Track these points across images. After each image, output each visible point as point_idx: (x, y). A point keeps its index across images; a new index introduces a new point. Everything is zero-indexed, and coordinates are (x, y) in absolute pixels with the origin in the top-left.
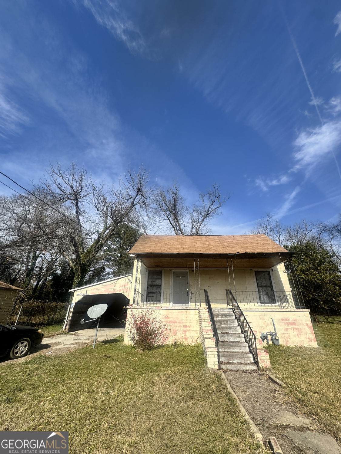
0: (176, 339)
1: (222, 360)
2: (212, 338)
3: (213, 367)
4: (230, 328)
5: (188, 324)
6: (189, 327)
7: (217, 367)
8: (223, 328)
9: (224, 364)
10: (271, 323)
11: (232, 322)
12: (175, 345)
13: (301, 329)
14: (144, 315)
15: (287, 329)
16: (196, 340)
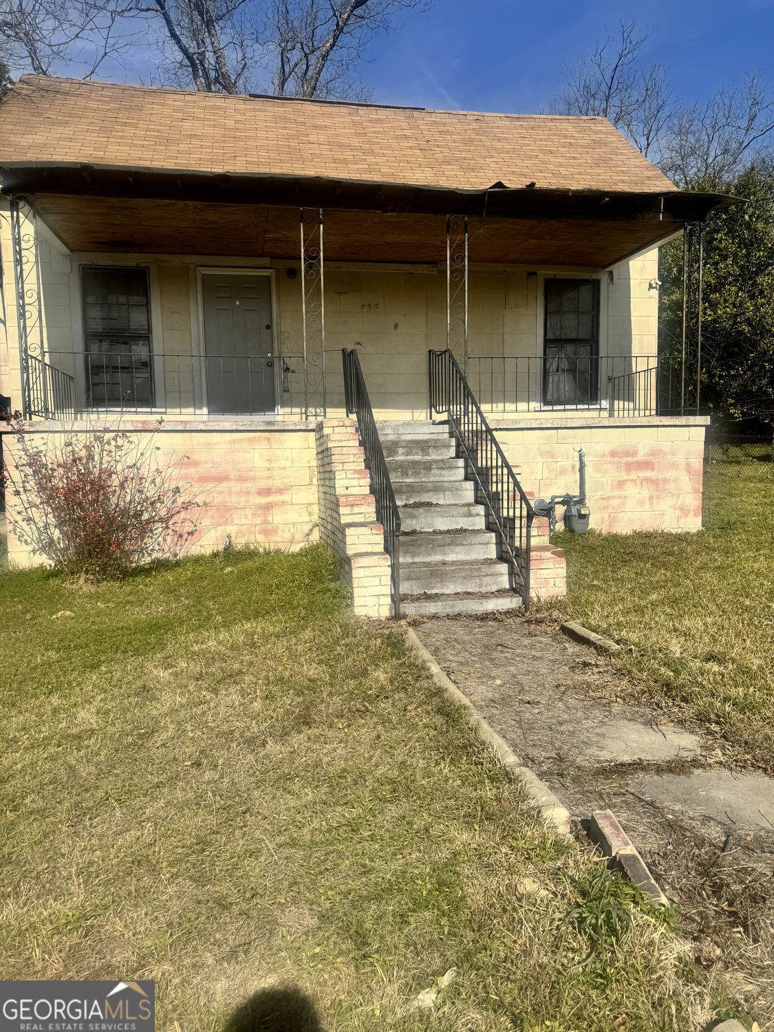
0: (229, 537)
1: (405, 588)
2: (372, 523)
3: (374, 614)
4: (437, 488)
5: (277, 483)
6: (280, 491)
7: (385, 612)
8: (412, 489)
9: (413, 601)
10: (573, 467)
11: (444, 465)
12: (229, 554)
13: (665, 481)
14: (83, 453)
15: (621, 484)
16: (308, 535)
